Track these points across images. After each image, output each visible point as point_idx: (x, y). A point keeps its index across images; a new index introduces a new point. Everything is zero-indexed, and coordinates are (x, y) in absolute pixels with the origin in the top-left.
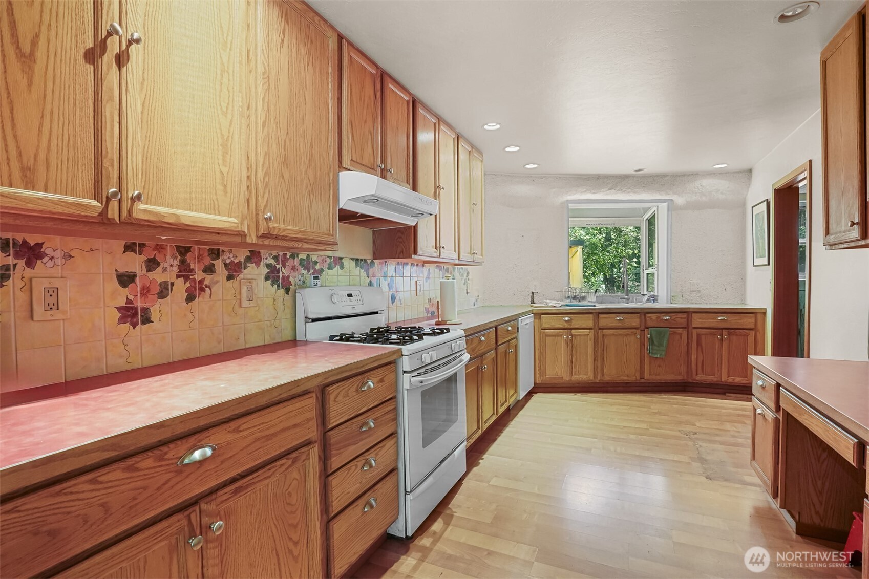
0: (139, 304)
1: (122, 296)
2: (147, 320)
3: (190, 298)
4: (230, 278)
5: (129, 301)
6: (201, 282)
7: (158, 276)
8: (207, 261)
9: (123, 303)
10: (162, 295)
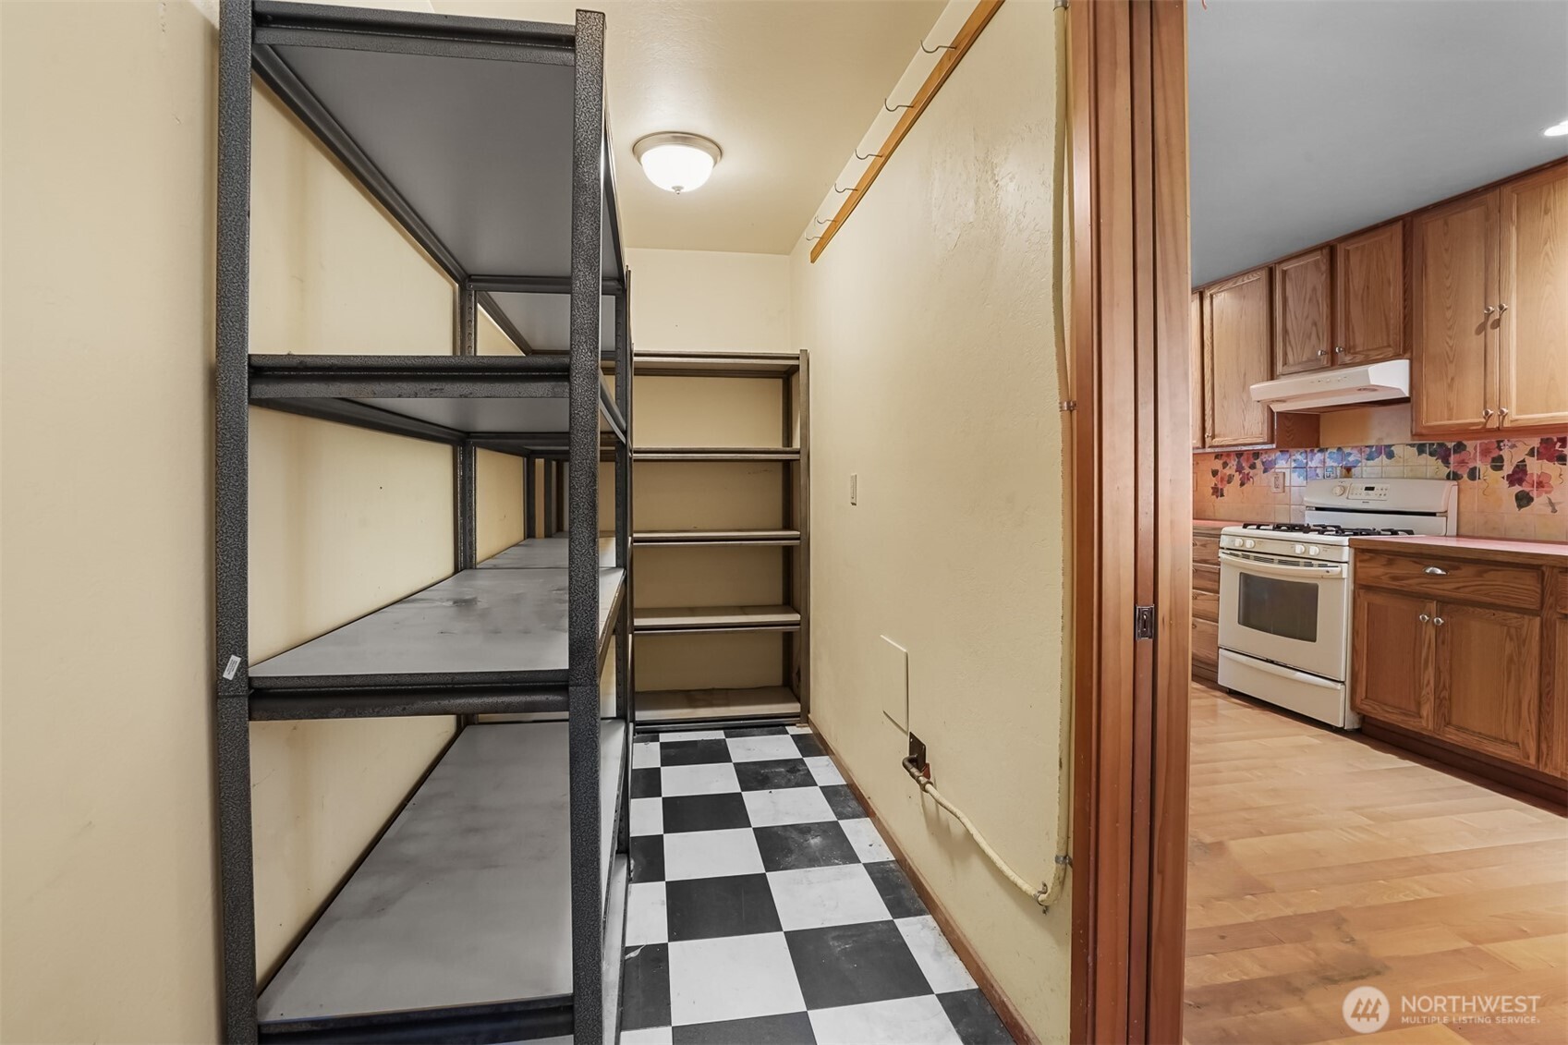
0: (1220, 486)
1: (1212, 481)
2: (1222, 495)
3: (1242, 484)
4: (1265, 471)
5: (1216, 485)
6: (1248, 474)
7: (1228, 471)
8: (1252, 461)
9: (1213, 485)
10: (1229, 482)
